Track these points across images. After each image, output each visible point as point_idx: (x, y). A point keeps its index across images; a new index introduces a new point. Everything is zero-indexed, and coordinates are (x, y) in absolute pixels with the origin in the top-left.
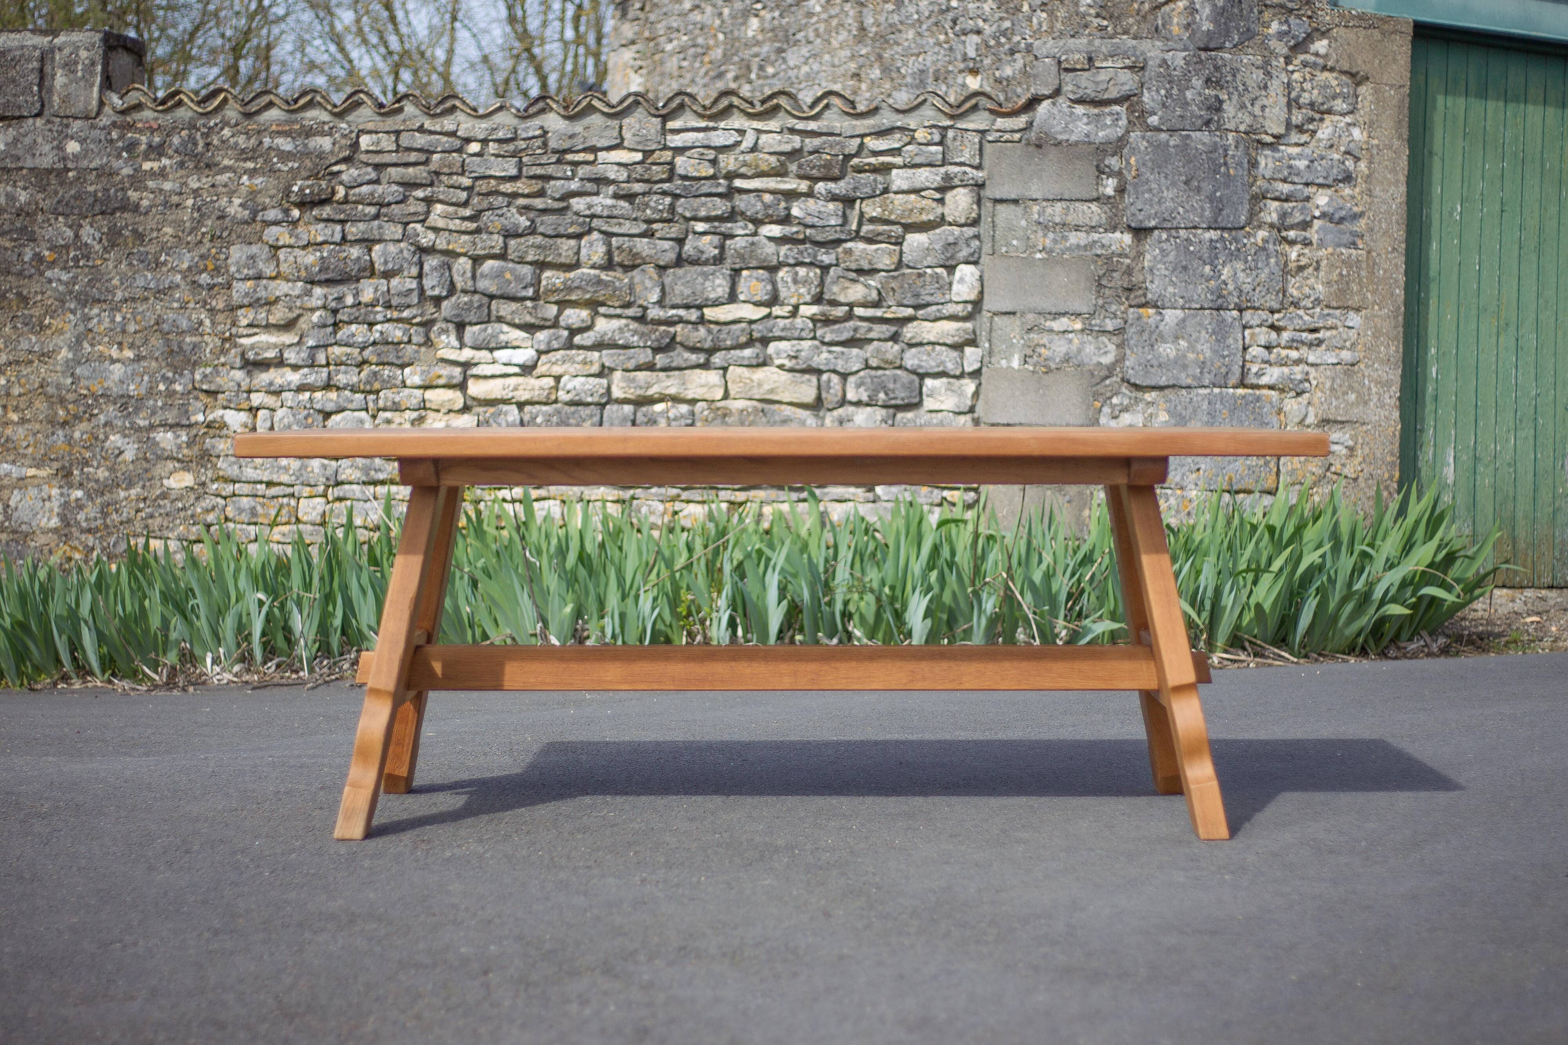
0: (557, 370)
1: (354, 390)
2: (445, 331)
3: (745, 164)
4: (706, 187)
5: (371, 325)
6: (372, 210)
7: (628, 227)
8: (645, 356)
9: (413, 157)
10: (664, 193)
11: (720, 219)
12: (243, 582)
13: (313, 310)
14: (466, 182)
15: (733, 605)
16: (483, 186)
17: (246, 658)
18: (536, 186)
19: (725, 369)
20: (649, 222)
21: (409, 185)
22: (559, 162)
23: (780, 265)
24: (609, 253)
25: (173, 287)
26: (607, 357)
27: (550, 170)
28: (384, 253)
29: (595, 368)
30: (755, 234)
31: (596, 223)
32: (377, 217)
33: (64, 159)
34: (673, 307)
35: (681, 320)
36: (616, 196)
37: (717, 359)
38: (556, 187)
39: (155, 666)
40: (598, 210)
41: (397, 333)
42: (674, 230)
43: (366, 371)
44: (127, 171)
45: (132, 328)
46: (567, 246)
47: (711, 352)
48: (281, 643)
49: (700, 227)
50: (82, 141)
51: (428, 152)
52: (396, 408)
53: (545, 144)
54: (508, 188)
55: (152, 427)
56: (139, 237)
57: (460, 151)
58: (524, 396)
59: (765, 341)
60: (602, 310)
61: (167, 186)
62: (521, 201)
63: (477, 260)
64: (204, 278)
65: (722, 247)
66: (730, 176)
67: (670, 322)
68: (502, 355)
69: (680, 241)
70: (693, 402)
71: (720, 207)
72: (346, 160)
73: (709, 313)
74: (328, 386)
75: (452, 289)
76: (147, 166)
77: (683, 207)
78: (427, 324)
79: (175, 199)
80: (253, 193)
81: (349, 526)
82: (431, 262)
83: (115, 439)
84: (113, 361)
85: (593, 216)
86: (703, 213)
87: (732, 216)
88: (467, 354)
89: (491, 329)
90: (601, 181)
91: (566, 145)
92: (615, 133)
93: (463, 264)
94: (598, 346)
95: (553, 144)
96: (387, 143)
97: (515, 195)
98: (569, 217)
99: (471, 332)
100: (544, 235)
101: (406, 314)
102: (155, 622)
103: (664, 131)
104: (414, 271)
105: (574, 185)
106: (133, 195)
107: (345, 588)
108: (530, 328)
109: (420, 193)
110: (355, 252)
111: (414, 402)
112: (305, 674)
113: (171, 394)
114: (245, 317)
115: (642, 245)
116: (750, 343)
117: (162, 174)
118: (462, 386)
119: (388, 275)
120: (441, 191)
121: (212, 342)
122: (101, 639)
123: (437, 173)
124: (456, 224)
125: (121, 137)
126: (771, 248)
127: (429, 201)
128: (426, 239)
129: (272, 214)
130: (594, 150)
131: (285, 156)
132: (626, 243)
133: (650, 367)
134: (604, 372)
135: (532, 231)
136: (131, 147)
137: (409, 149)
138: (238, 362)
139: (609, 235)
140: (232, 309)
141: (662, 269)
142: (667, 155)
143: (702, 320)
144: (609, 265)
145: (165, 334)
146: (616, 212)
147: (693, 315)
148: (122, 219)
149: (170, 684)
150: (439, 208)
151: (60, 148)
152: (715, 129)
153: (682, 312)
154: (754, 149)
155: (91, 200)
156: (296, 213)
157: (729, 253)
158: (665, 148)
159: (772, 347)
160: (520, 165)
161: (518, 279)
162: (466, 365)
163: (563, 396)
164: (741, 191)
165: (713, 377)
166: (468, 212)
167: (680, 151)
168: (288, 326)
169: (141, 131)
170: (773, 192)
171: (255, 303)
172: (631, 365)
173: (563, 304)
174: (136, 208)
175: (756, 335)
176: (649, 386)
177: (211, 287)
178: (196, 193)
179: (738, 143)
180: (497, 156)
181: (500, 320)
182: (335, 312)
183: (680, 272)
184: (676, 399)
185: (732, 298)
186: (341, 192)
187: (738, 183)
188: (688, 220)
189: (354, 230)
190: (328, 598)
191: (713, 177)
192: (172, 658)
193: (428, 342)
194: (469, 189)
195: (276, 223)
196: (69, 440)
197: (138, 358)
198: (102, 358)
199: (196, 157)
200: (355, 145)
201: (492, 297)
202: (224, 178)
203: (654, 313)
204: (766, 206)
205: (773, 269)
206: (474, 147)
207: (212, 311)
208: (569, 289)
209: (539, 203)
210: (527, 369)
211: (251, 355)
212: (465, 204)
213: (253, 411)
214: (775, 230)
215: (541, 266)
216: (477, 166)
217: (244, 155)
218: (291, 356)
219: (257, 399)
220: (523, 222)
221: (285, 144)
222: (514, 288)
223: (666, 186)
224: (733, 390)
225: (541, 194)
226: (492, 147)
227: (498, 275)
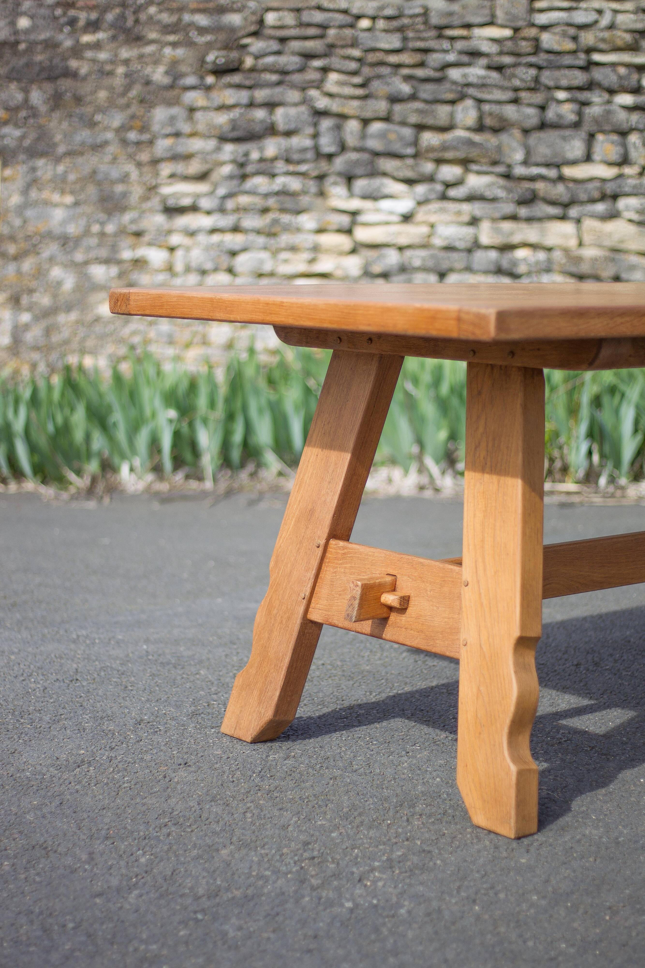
0: (433, 218)
1: (258, 232)
2: (335, 184)
3: (603, 40)
4: (568, 60)
5: (273, 176)
6: (274, 78)
7: (498, 95)
8: (509, 208)
9: (312, 31)
10: (531, 65)
11: (580, 89)
12: (158, 402)
13: (222, 164)
14: (356, 53)
15: (590, 435)
16: (372, 57)
17: (157, 469)
18: (418, 57)
19: (578, 221)
20: (516, 90)
21: (309, 56)
22: (440, 37)
23: (632, 130)
24: (480, 118)
25: (106, 143)
26: (476, 208)
27: (431, 44)
28: (286, 115)
29: (466, 218)
30: (609, 102)
31: (471, 91)
32: (279, 83)
33: (16, 32)
34: (537, 165)
35: (542, 178)
36: (489, 67)
37: (573, 212)
38: (435, 59)
39: (79, 473)
40: (472, 79)
41: (295, 184)
42: (538, 98)
43: (270, 216)
44: (68, 43)
45: (72, 177)
46: (443, 111)
47: (566, 206)
48: (188, 456)
49: (561, 95)
50: (32, 17)
51: (324, 27)
52: (293, 249)
53: (426, 23)
54: (393, 59)
55: (86, 263)
56: (78, 100)
57: (352, 26)
58: (403, 241)
59: (615, 197)
60: (474, 167)
61: (103, 56)
62: (406, 71)
63: (366, 122)
64: (132, 136)
65: (580, 114)
66: (589, 51)
67: (532, 179)
68: (385, 204)
69: (543, 108)
70: (549, 250)
71: (579, 78)
72: (255, 34)
73: (568, 171)
74: (236, 229)
75: (343, 148)
76: (86, 38)
77: (547, 78)
78: (321, 178)
79: (108, 68)
80: (174, 63)
81: (252, 351)
82: (326, 124)
83: (56, 272)
84: (56, 205)
85: (468, 85)
86: (564, 83)
87: (590, 86)
88: (355, 204)
89: (377, 182)
90: (475, 54)
91: (443, 21)
92: (487, 11)
93: (353, 125)
94: (470, 198)
95: (435, 20)
96: (289, 19)
97: (398, 66)
98: (447, 85)
99: (360, 184)
100: (426, 101)
101: (303, 168)
102: (79, 435)
103: (532, 10)
104: (310, 130)
105: (451, 57)
106: (73, 64)
107: (245, 409)
108: (410, 182)
109: (317, 63)
110: (260, 114)
111: (309, 245)
112: (208, 484)
113: (102, 234)
114: (166, 169)
115: (510, 111)
116: (603, 198)
117: (97, 46)
118: (349, 232)
119: (288, 134)
120: (335, 61)
121: (137, 191)
122: (33, 448)
123: (332, 46)
124: (348, 91)
125: (65, 14)
126: (622, 115)
127: (325, 70)
128: (322, 103)
129: (191, 80)
130: (468, 26)
131: (202, 31)
132: (495, 108)
133: (514, 218)
134: (474, 221)
135: (413, 97)
136: (72, 22)
137: (309, 25)
138: (160, 207)
139: (480, 101)
140: (155, 162)
141: (526, 132)
142: (533, 32)
143: (561, 178)
144: (480, 128)
145: (99, 184)
146: (488, 81)
147: (552, 173)
148: (65, 84)
149: (90, 492)
150: (333, 77)
151: (13, 23)
152: (576, 9)
153: (543, 171)
154: (612, 27)
155: (37, 69)
156: (210, 80)
157: (587, 118)
158: (533, 25)
159: (622, 203)
160: (405, 39)
161: (401, 138)
162: (354, 214)
163: (438, 242)
164: (598, 64)
165: (568, 228)
166: (357, 80)
167: (544, 28)
168: (202, 177)
169: (81, 9)
170: (628, 65)
171: (175, 157)
172: (497, 215)
173: (439, 161)
174: (74, 75)
175: (609, 192)
176: (511, 233)
177: (138, 143)
178: (126, 62)
179: (596, 22)
180: (386, 31)
181: (385, 174)
182: (242, 165)
183: (542, 135)
184: (534, 247)
185: (588, 158)
186: (249, 62)
187: (597, 57)
188: (549, 88)
189: (261, 95)
190: (230, 417)
191: (574, 52)
192: (93, 467)
193: (322, 194)
194: (359, 60)
195: (193, 88)
196: (19, 272)
197: (77, 204)
198: (47, 203)
199: (127, 31)
200: (261, 22)
201: (377, 154)
202: (150, 49)
203: (519, 171)
204: (620, 78)
205: (623, 134)
206: (365, 23)
207: (139, 165)
208: (444, 148)
209: (420, 73)
210: (407, 218)
211: (171, 202)
212: (355, 73)
213: (172, 249)
214: (627, 99)
215: (420, 127)
216: (366, 40)
217: (168, 29)
218: (205, 203)
219: (175, 239)
220: (406, 89)
221: (202, 20)
222: (397, 147)
223: (532, 59)
224: (587, 239)
225: (422, 65)
226: (381, 24)
227: (383, 135)
